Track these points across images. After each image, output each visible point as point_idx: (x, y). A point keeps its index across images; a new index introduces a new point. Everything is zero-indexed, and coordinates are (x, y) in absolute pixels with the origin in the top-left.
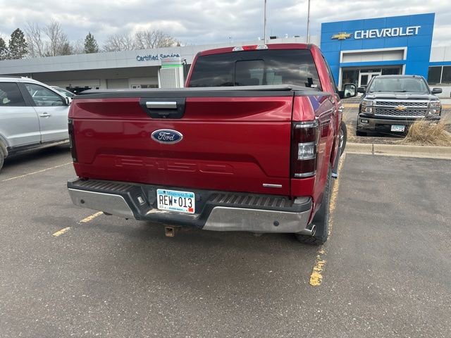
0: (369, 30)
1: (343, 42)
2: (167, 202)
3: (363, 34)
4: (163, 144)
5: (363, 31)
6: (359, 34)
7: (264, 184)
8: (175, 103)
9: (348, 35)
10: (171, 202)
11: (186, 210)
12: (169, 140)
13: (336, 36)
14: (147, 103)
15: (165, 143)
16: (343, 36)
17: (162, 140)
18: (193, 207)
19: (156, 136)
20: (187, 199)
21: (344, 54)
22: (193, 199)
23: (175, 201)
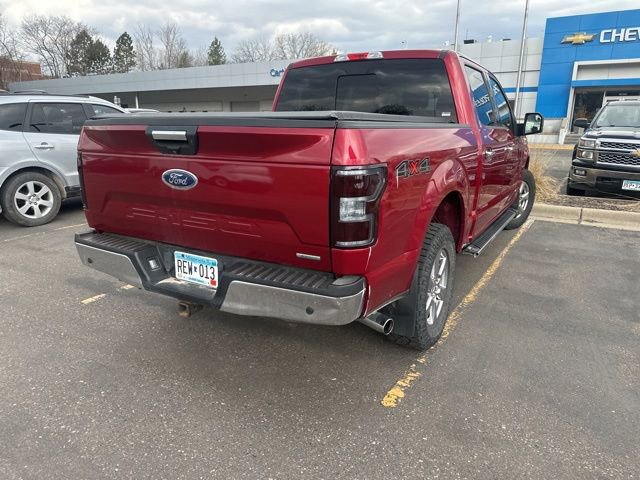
0: (626, 28)
1: (580, 47)
2: (187, 270)
3: (614, 35)
4: (175, 190)
5: (615, 31)
6: (607, 36)
7: (298, 254)
8: (184, 133)
9: (590, 37)
10: (190, 269)
11: (207, 282)
12: (181, 185)
13: (569, 39)
14: (154, 132)
15: (177, 188)
16: (581, 38)
17: (173, 184)
18: (216, 279)
19: (167, 177)
20: (209, 267)
21: (580, 67)
22: (216, 268)
23: (195, 268)
